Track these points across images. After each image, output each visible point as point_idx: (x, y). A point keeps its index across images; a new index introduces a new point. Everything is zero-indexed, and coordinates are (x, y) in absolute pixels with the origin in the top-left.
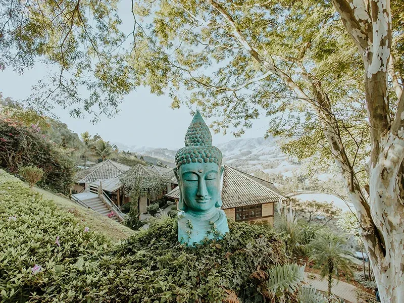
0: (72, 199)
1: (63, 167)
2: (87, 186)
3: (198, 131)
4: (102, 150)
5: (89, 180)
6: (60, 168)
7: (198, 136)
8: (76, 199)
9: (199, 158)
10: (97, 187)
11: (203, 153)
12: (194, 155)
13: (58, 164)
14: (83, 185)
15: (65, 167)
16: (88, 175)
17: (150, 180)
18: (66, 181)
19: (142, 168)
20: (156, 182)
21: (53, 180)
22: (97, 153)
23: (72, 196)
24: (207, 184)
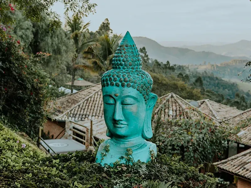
0: (41, 147)
1: (29, 86)
2: (69, 126)
3: (123, 54)
4: (105, 58)
5: (74, 116)
6: (26, 88)
7: (122, 59)
8: (47, 148)
9: (117, 82)
10: (85, 130)
11: (121, 77)
12: (113, 78)
13: (22, 80)
14: (62, 124)
15: (33, 86)
16: (73, 106)
17: (187, 130)
18: (33, 112)
19: (176, 102)
20: (201, 136)
21: (14, 108)
22: (95, 63)
23: (41, 141)
24: (123, 109)
